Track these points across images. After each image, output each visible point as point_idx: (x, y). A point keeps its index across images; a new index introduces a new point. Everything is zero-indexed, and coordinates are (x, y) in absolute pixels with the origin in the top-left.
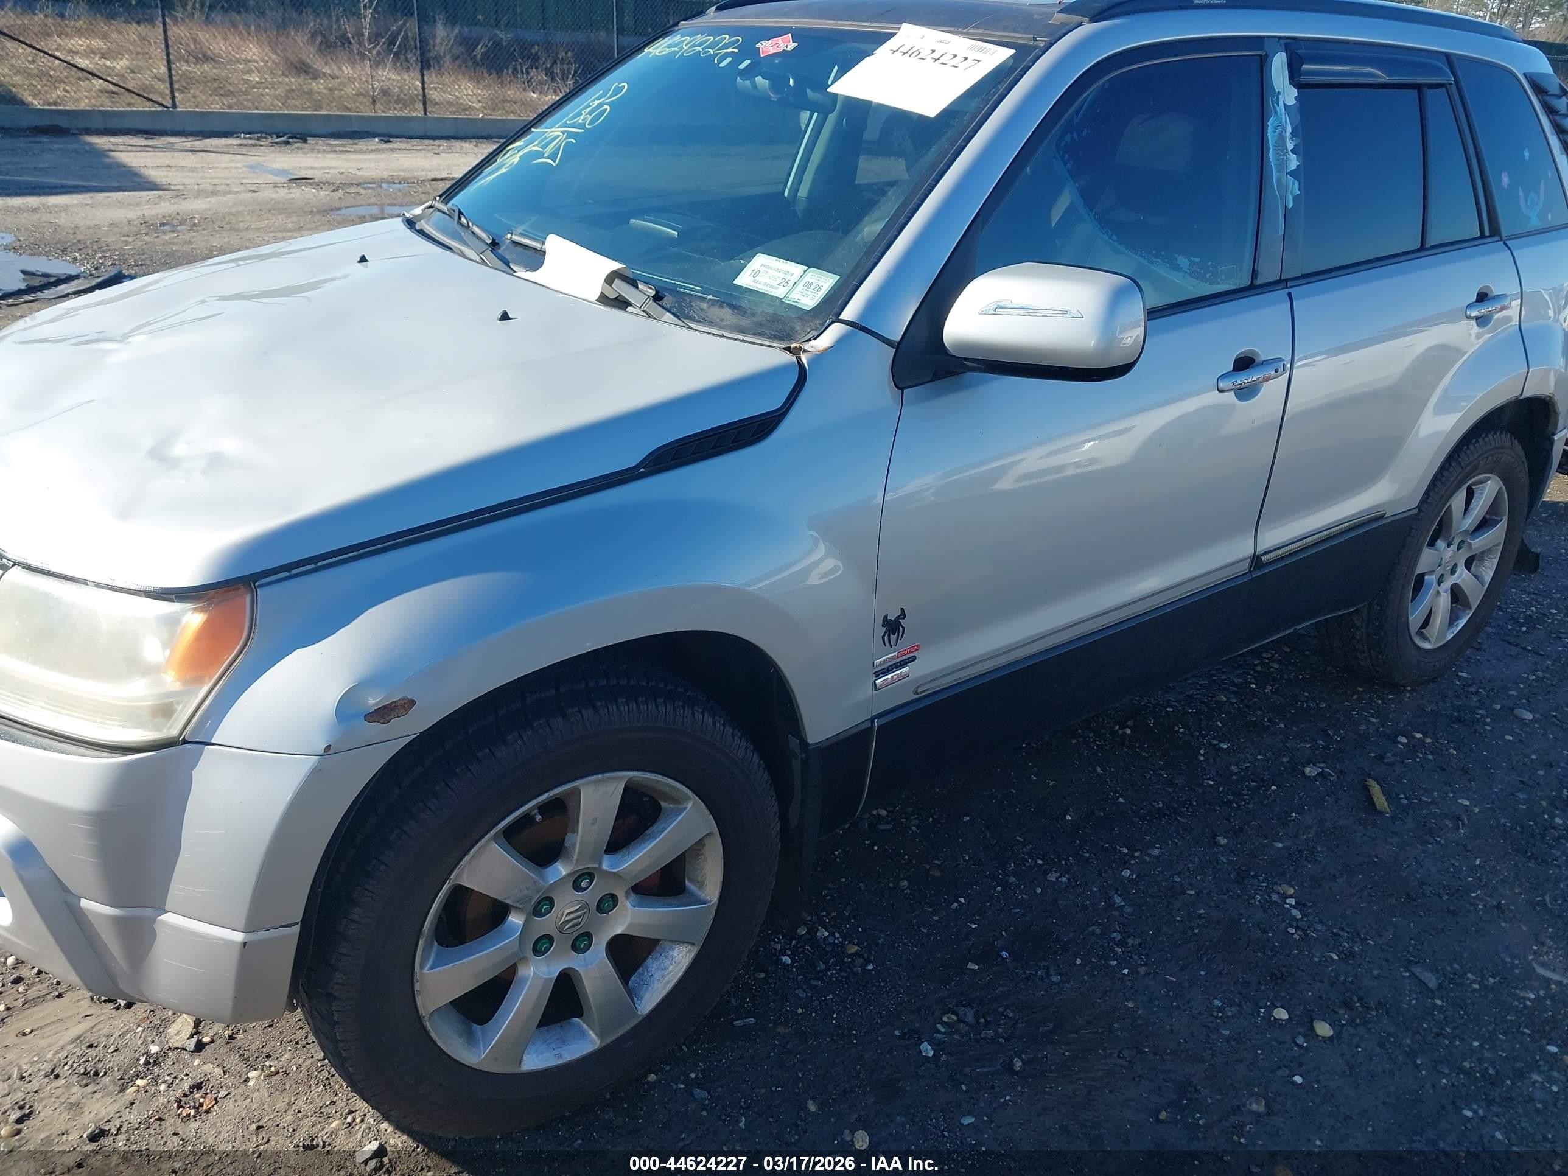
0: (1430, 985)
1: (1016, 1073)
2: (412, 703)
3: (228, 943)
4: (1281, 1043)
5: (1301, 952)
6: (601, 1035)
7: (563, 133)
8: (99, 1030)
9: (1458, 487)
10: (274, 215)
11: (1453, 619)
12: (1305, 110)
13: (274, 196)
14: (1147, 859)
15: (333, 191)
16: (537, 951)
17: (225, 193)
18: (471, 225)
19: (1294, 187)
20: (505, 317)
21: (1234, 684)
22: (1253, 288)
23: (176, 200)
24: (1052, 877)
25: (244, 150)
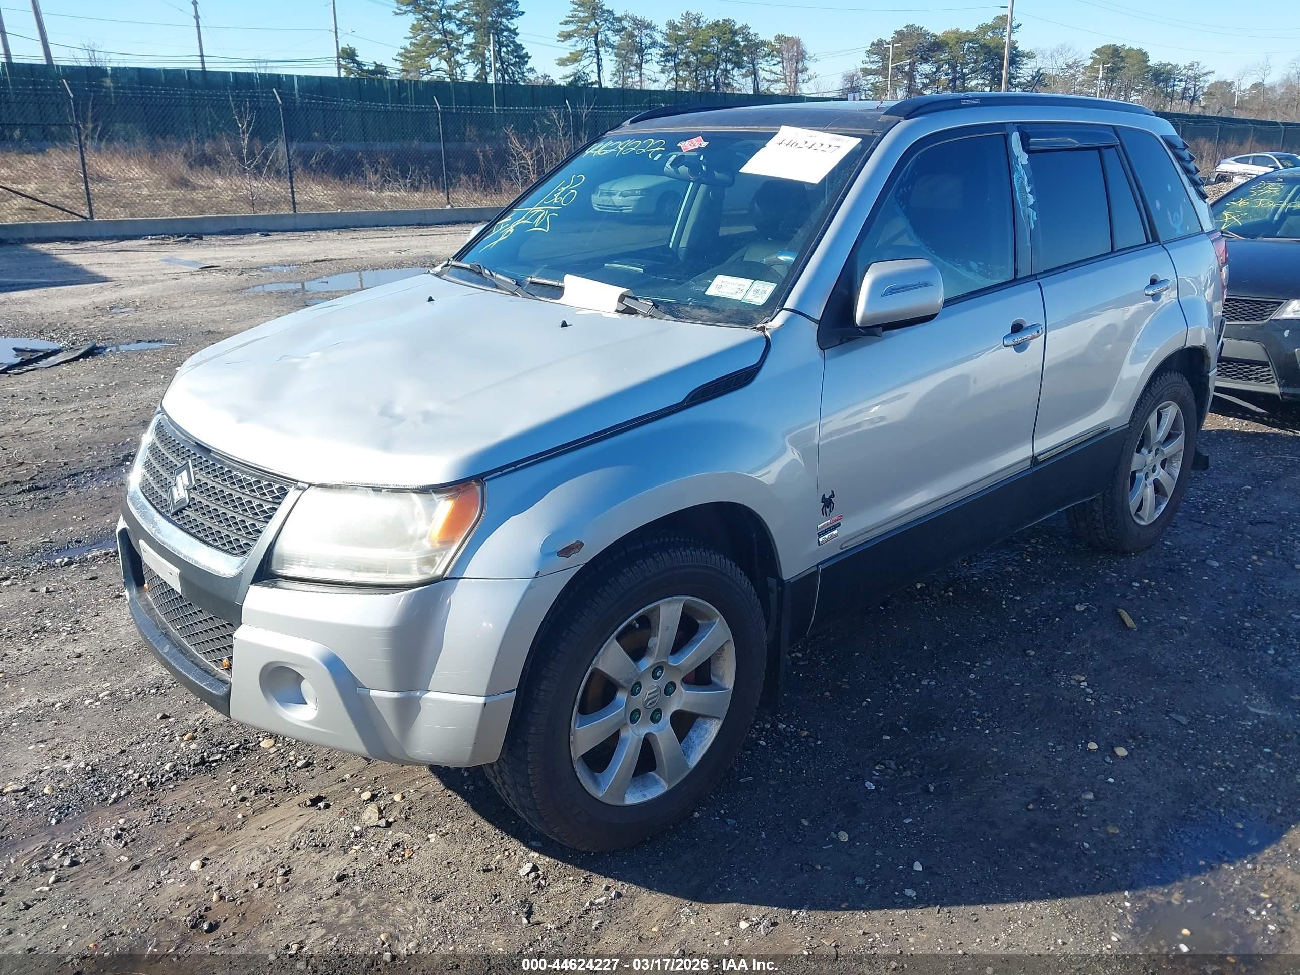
0: (1183, 723)
1: (932, 793)
2: (582, 544)
3: (473, 705)
4: (1096, 762)
5: (1097, 711)
6: (668, 781)
7: (545, 210)
8: (313, 822)
9: (1152, 411)
10: (199, 295)
11: (1157, 504)
12: (1034, 168)
13: (193, 281)
14: (984, 667)
15: (239, 274)
16: (633, 721)
17: (154, 282)
18: (494, 274)
19: (1033, 215)
20: (564, 325)
21: (1016, 561)
22: (1016, 281)
23: (116, 289)
24: (924, 682)
25: (155, 248)
